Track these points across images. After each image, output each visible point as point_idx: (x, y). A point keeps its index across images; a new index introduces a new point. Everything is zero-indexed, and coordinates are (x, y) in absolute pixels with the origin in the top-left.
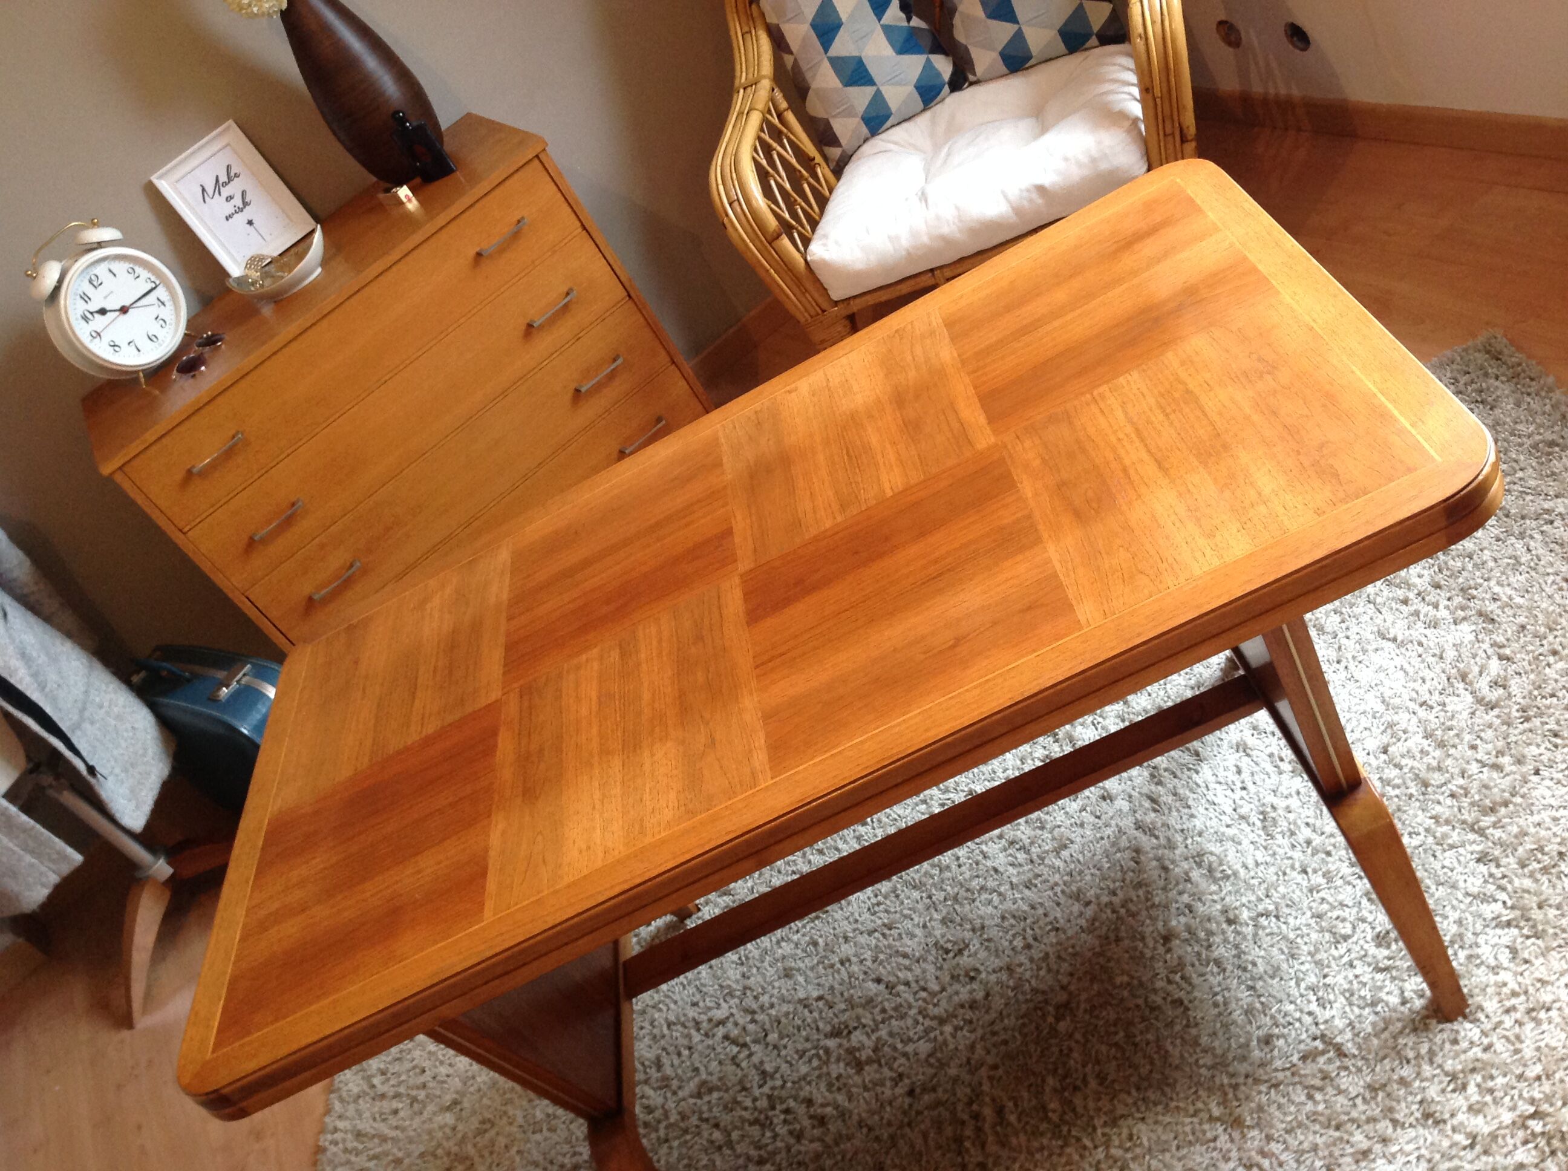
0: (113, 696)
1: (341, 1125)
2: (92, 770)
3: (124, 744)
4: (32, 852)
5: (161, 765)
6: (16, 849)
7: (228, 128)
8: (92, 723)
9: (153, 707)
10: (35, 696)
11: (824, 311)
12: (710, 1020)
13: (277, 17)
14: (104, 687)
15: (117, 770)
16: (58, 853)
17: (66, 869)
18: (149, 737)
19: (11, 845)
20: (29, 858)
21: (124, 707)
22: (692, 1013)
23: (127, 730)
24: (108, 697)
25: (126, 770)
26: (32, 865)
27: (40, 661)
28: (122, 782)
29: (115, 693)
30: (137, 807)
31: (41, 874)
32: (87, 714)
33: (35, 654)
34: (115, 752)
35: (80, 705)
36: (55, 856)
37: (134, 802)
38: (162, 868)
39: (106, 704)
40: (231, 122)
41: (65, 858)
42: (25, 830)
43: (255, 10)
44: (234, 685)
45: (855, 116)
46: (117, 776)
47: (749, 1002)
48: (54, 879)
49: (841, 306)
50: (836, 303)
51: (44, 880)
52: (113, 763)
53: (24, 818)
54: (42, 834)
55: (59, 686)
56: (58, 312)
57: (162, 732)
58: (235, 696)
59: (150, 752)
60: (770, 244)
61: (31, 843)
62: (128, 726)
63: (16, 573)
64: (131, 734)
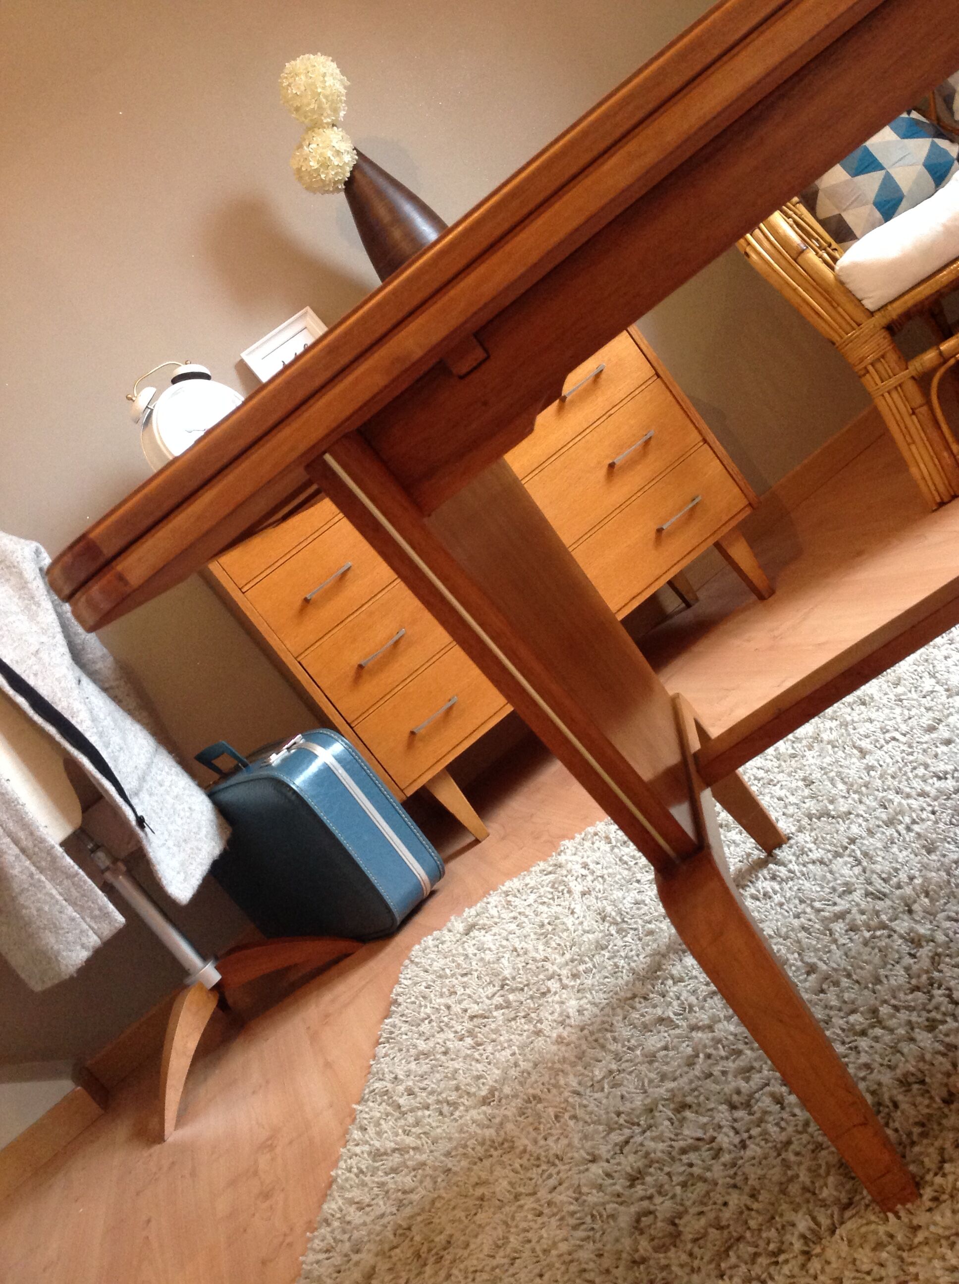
0: (174, 777)
1: (358, 1150)
2: (141, 821)
3: (179, 821)
4: (73, 904)
5: (213, 844)
6: (60, 898)
7: (306, 313)
8: (151, 795)
9: (211, 795)
10: (93, 739)
11: (859, 325)
12: (824, 920)
13: (341, 186)
14: (167, 769)
15: (170, 843)
16: (100, 909)
17: (108, 931)
18: (204, 818)
19: (54, 892)
20: (70, 911)
21: (184, 789)
22: (796, 923)
23: (183, 810)
24: (170, 778)
25: (178, 845)
26: (73, 919)
27: (105, 723)
28: (174, 855)
29: (177, 775)
30: (185, 880)
31: (82, 932)
32: (146, 786)
33: (102, 716)
34: (170, 827)
35: (140, 772)
36: (97, 912)
37: (182, 875)
38: (210, 974)
39: (167, 784)
40: (308, 308)
41: (107, 915)
42: (71, 876)
43: (323, 176)
44: (284, 753)
45: (866, 203)
46: (169, 848)
47: (879, 884)
48: (94, 941)
49: (878, 316)
50: (872, 314)
51: (84, 940)
52: (167, 837)
53: (69, 860)
54: (85, 882)
55: (121, 749)
56: (152, 431)
57: (218, 818)
58: (285, 761)
59: (204, 831)
60: (795, 260)
61: (75, 893)
62: (186, 806)
63: (99, 666)
64: (188, 814)
